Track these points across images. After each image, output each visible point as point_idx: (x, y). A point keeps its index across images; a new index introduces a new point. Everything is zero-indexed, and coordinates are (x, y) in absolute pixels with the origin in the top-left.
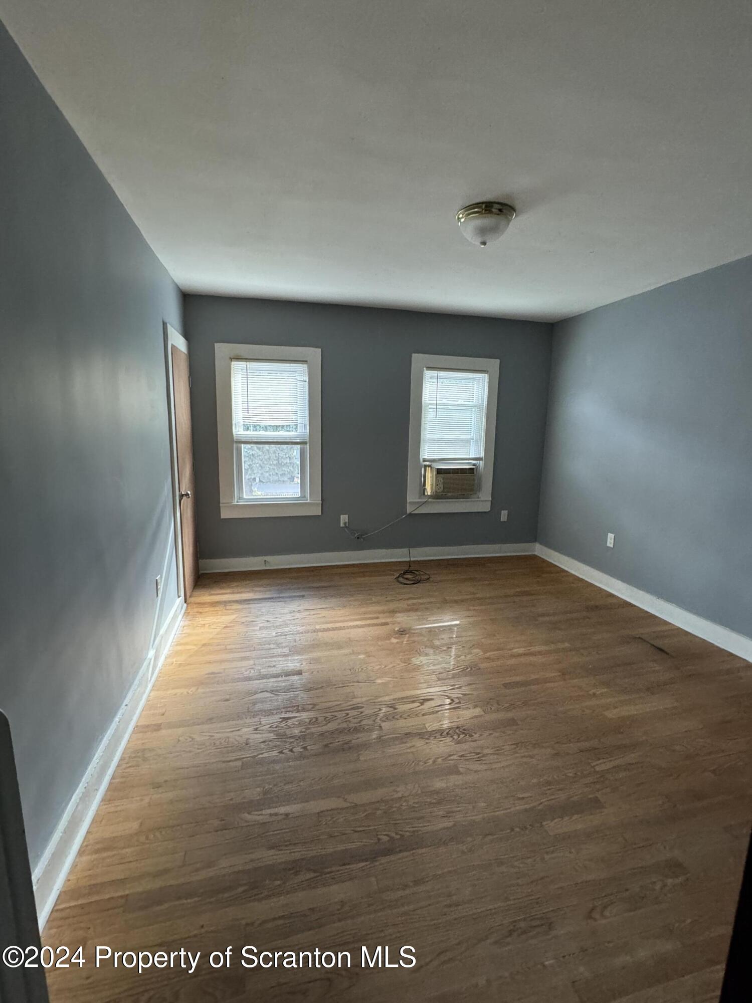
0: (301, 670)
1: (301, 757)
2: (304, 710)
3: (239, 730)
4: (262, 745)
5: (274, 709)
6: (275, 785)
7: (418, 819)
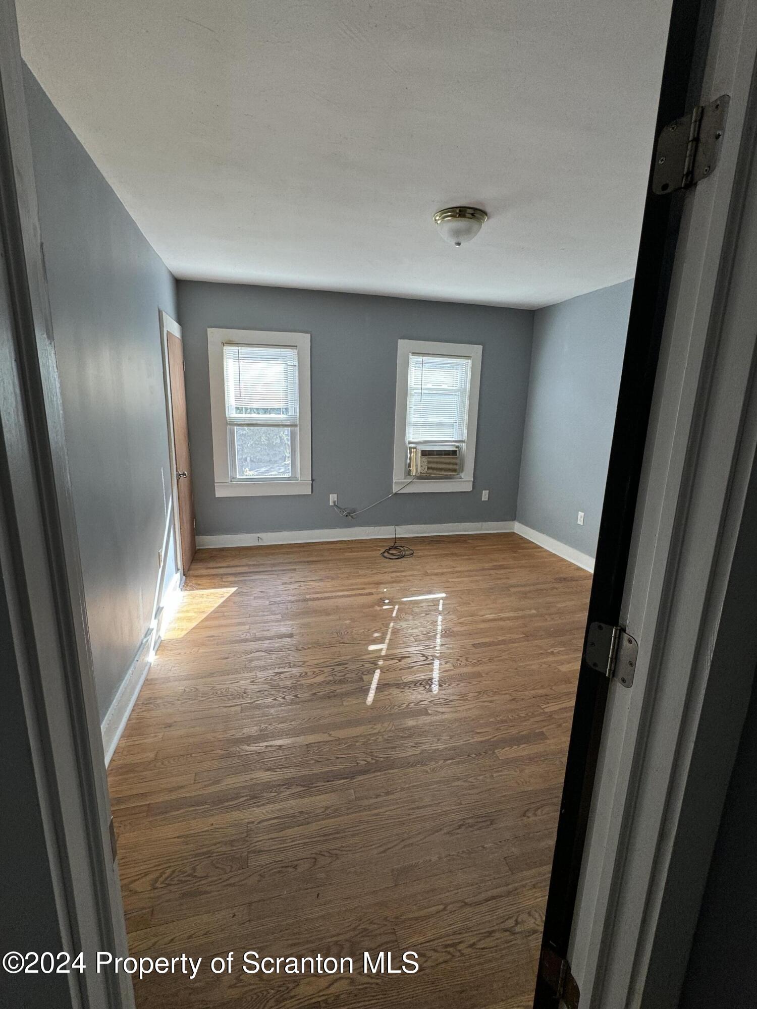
0: (293, 634)
1: (292, 702)
2: (295, 666)
3: (237, 682)
4: (258, 694)
5: (269, 666)
6: (269, 725)
7: (392, 748)
